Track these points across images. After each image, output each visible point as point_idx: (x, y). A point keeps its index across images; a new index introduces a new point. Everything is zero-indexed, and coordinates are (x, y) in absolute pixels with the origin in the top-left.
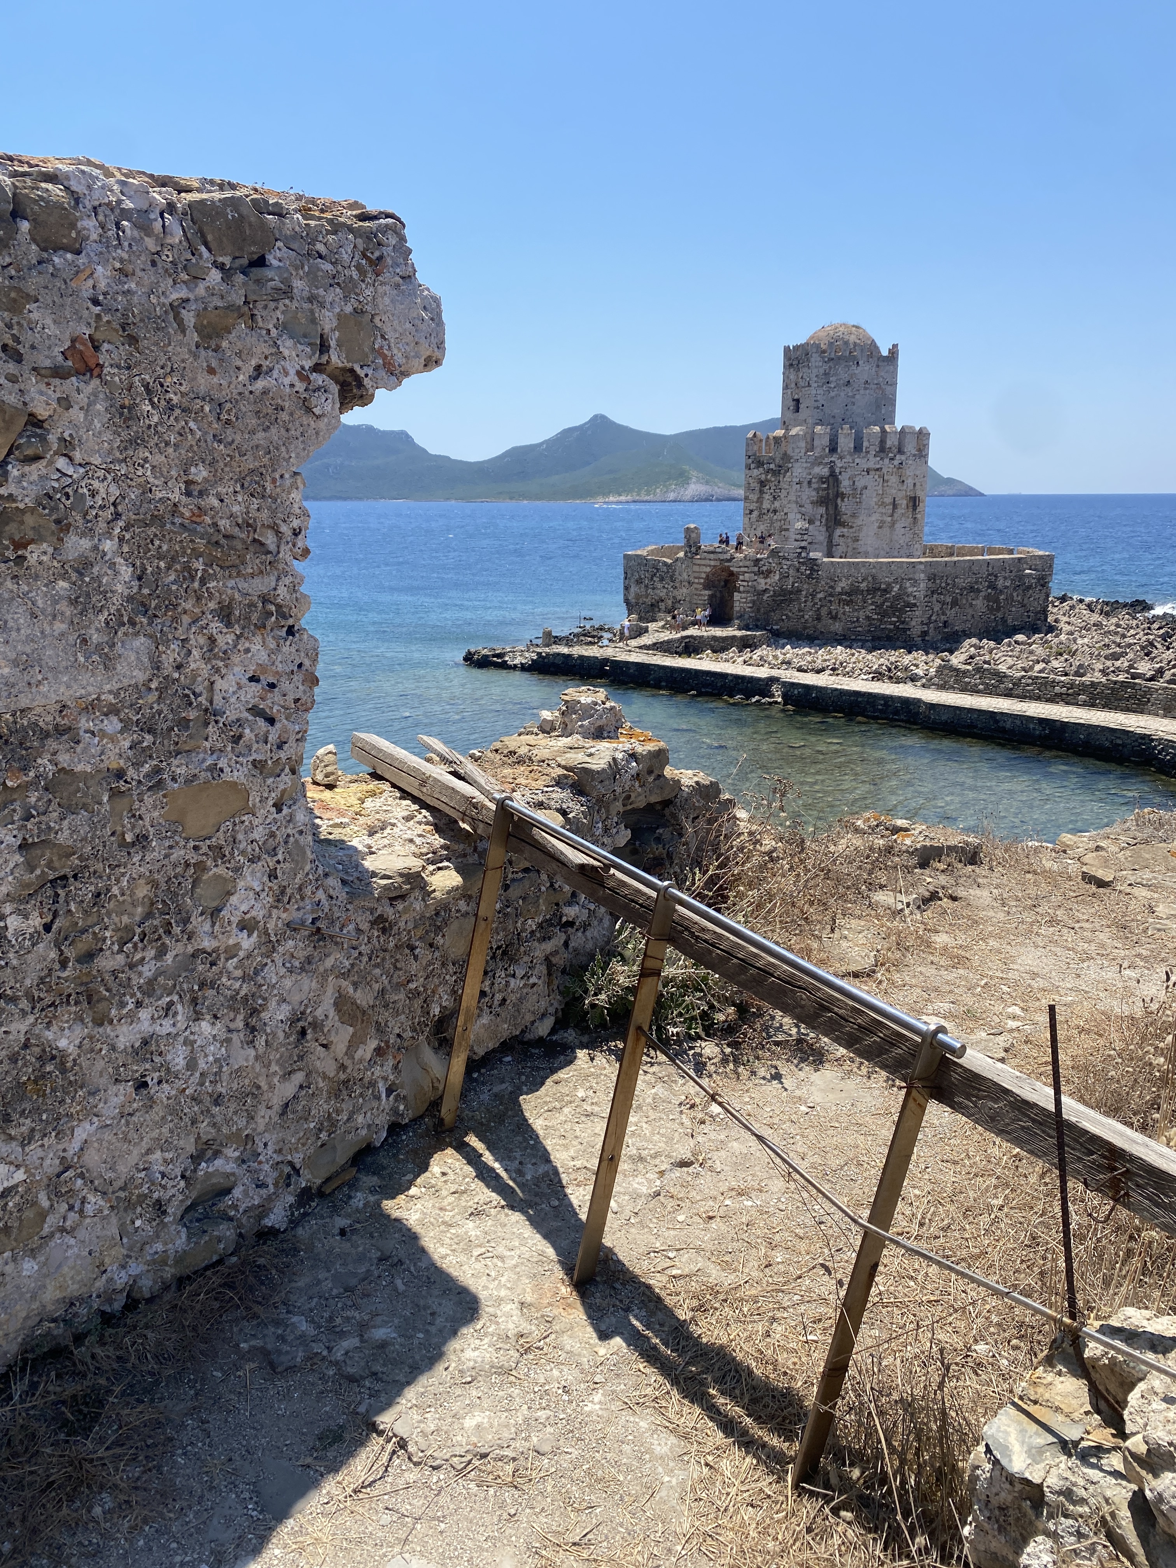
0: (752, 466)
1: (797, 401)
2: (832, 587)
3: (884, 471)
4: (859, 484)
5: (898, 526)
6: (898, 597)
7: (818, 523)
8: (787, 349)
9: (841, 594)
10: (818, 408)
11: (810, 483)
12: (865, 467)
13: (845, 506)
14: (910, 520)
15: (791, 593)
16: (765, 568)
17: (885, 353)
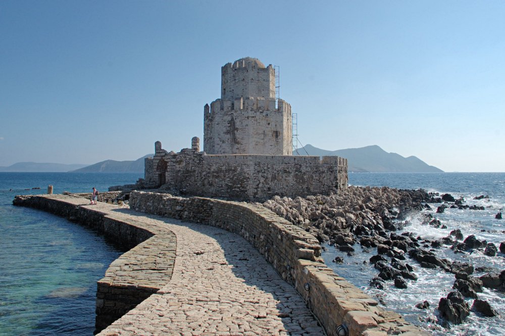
0: (205, 119)
2: (209, 169)
4: (244, 124)
7: (227, 143)
9: (213, 172)
12: (247, 116)
14: (274, 143)
17: (265, 68)
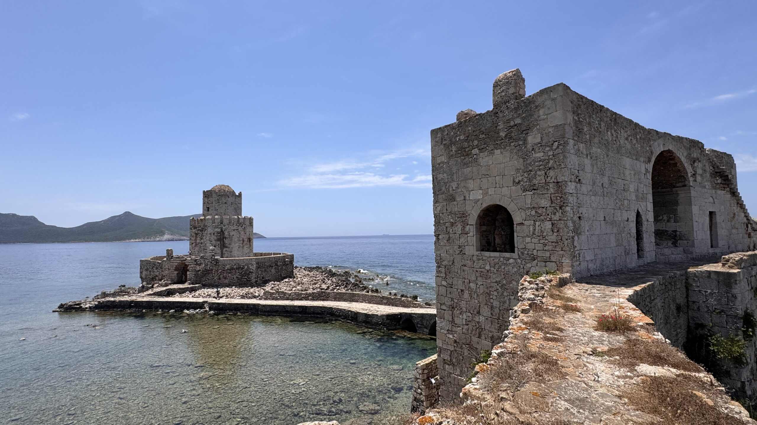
0: (193, 228)
1: (208, 208)
2: (224, 268)
3: (239, 230)
4: (231, 234)
5: (245, 247)
6: (247, 270)
7: (217, 247)
8: (204, 192)
9: (227, 270)
10: (215, 210)
11: (214, 234)
12: (233, 229)
13: (226, 241)
14: (249, 245)
15: (209, 270)
16: (199, 263)
17: (237, 194)
